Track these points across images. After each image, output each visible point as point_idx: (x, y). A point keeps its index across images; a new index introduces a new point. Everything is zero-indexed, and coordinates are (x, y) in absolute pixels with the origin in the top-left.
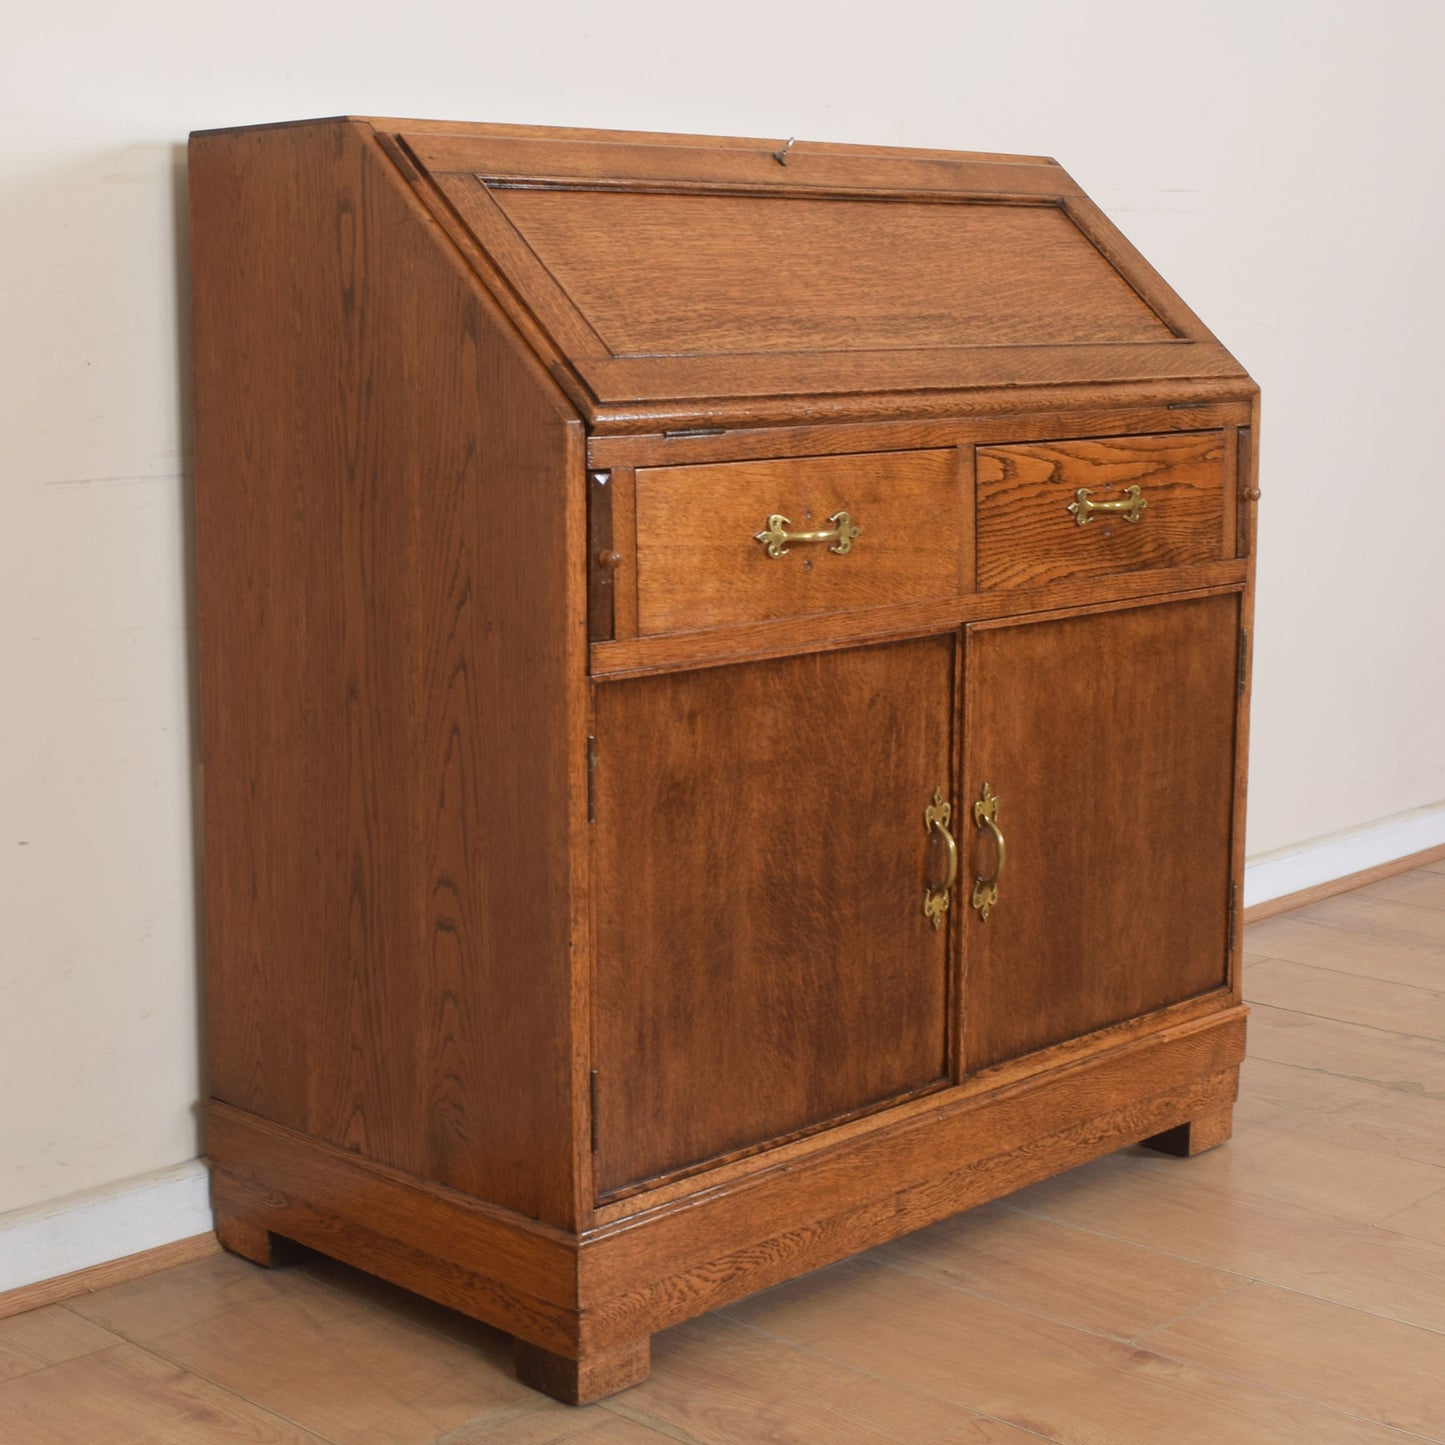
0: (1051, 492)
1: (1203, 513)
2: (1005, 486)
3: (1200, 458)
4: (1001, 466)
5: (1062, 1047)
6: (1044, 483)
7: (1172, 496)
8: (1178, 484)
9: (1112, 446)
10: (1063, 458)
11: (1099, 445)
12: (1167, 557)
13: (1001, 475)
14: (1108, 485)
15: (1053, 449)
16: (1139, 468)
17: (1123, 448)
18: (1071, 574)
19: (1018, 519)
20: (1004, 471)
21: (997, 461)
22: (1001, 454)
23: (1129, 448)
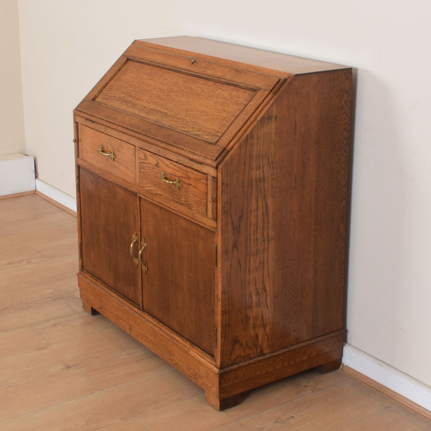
0: (156, 169)
1: (200, 198)
2: (145, 161)
3: (199, 180)
4: (144, 156)
5: (164, 326)
6: (154, 165)
7: (190, 187)
8: (192, 185)
9: (172, 164)
10: (159, 161)
11: (168, 162)
12: (189, 206)
13: (144, 158)
14: (171, 174)
15: (156, 157)
16: (180, 174)
17: (175, 166)
18: (161, 195)
19: (148, 172)
20: (145, 157)
21: (143, 154)
22: (145, 153)
23: (177, 167)
